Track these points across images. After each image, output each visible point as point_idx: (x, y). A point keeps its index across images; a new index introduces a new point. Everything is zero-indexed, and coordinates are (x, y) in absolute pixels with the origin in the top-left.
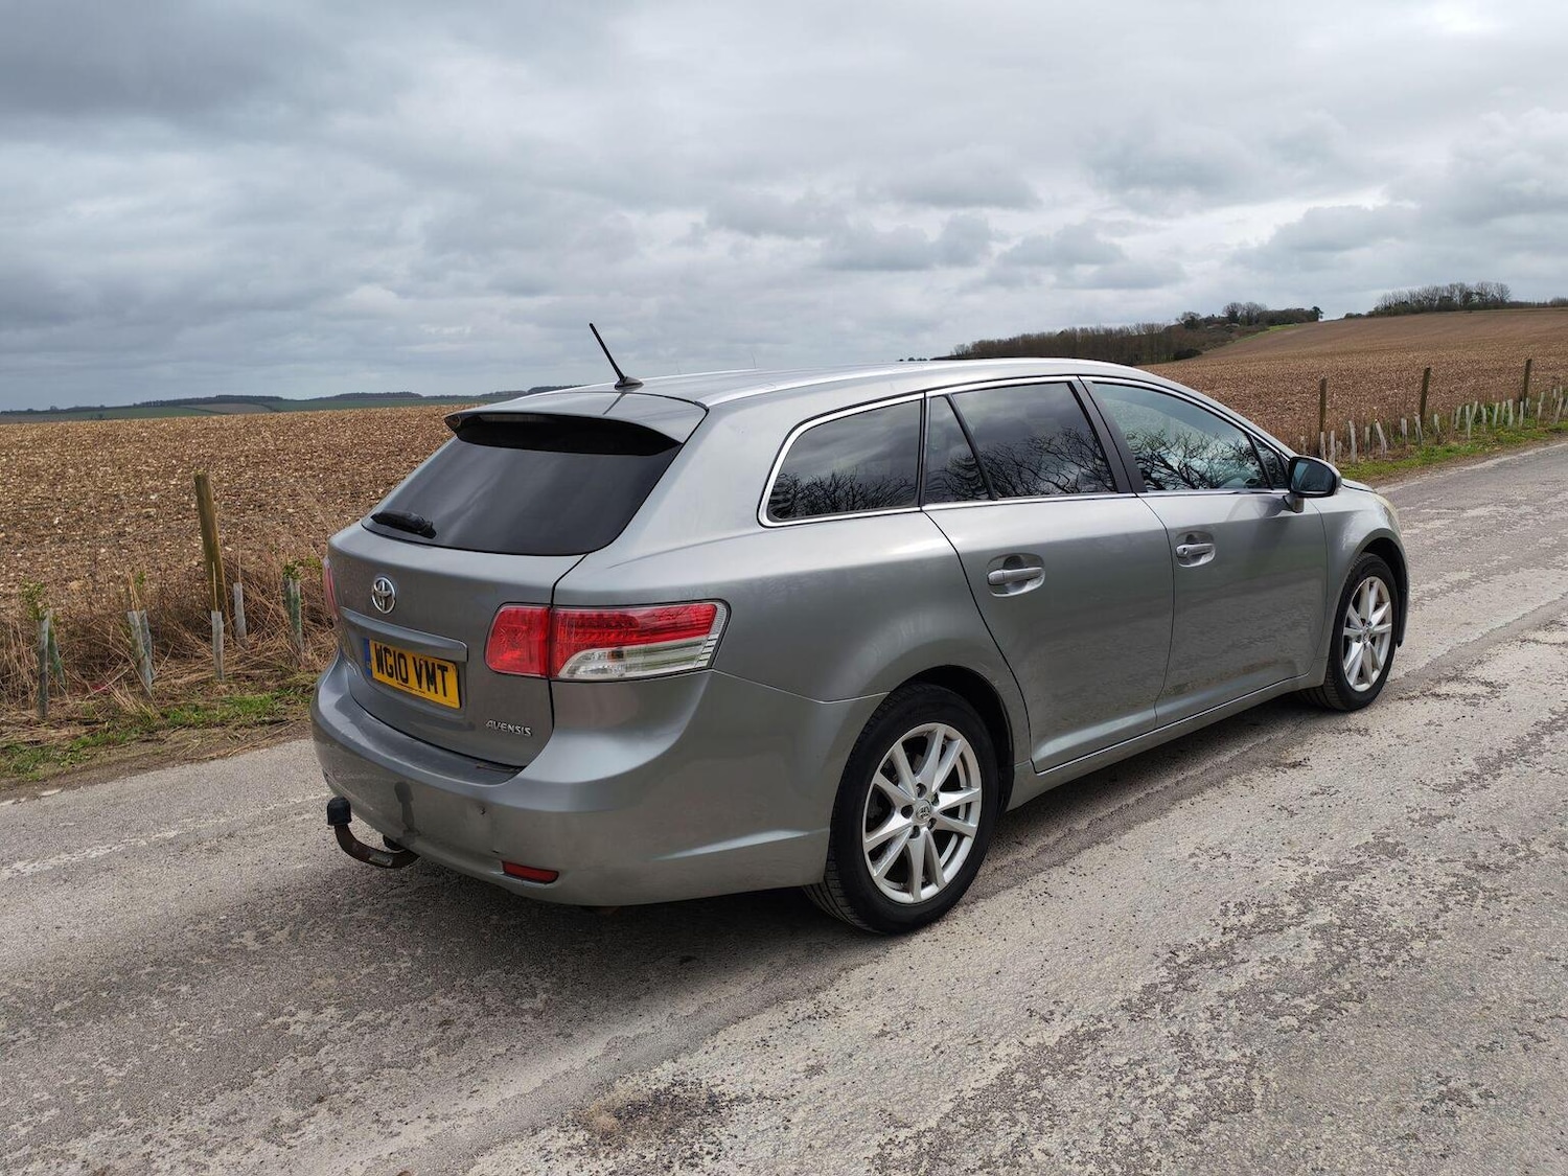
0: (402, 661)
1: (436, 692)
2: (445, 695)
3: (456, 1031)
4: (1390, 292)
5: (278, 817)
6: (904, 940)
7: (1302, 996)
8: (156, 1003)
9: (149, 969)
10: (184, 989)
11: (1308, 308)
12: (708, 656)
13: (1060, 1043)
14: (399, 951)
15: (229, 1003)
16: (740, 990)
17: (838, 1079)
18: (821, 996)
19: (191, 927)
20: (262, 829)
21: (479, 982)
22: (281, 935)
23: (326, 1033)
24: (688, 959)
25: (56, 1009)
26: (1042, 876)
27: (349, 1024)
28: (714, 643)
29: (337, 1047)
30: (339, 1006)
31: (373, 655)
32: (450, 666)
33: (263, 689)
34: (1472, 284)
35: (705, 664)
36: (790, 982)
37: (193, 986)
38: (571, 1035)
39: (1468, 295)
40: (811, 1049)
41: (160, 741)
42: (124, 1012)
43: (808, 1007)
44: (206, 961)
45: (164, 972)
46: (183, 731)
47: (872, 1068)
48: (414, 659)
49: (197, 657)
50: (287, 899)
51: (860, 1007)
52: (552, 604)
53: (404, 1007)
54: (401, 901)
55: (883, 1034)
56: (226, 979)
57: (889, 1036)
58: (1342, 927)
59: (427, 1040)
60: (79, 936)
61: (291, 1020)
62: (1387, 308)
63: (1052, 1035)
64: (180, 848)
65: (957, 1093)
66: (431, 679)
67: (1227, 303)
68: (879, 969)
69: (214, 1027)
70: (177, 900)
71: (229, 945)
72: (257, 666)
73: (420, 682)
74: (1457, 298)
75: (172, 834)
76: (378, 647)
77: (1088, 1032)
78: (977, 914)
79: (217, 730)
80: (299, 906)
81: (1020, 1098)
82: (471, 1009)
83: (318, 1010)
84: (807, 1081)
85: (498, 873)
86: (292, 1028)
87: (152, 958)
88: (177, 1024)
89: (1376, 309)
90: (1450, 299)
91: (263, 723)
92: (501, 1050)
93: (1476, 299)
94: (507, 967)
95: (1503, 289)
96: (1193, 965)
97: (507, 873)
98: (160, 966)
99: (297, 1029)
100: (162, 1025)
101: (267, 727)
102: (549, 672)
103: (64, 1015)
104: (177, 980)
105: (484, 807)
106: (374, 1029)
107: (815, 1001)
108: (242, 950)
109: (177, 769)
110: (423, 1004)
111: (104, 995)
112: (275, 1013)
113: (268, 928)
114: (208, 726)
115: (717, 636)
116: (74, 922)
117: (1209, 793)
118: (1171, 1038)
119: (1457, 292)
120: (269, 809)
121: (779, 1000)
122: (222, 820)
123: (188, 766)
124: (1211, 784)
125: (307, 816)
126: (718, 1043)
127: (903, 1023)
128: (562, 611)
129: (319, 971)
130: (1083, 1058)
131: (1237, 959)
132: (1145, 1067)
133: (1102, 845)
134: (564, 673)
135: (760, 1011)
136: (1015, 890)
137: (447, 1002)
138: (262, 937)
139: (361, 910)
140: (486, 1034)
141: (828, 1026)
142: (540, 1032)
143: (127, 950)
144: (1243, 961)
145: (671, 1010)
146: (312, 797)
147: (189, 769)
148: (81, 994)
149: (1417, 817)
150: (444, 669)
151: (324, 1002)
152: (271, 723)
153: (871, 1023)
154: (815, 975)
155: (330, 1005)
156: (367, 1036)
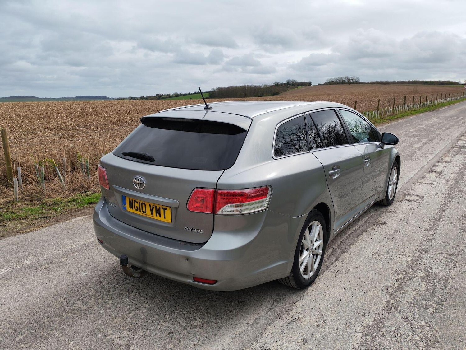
0: (144, 206)
1: (160, 217)
2: (165, 218)
3: (175, 336)
4: (329, 78)
5: (66, 255)
6: (306, 290)
7: (430, 301)
8: (57, 333)
9: (47, 320)
10: (65, 327)
11: (308, 82)
12: (266, 205)
13: (373, 324)
14: (140, 306)
15: (86, 332)
16: (264, 312)
17: (313, 344)
18: (291, 313)
19: (55, 301)
20: (62, 260)
21: (174, 316)
22: (91, 302)
23: (128, 341)
24: (240, 302)
25: (17, 339)
26: (334, 265)
27: (136, 337)
28: (268, 200)
29: (136, 347)
30: (129, 330)
31: (127, 202)
32: (168, 208)
33: (34, 205)
34: (350, 77)
35: (265, 208)
36: (278, 309)
37: (68, 326)
38: (217, 335)
39: (349, 80)
40: (299, 333)
41: (5, 226)
42: (45, 339)
43: (289, 318)
44: (68, 315)
45: (53, 320)
46: (11, 221)
47: (322, 339)
48: (150, 205)
49: (4, 193)
50: (87, 287)
51: (306, 316)
52: (216, 188)
53: (153, 328)
54: (130, 285)
55: (318, 326)
56: (80, 322)
57: (321, 326)
58: (428, 277)
59: (167, 341)
60: (12, 307)
61: (113, 337)
62: (328, 82)
63: (369, 320)
64: (35, 268)
65: (353, 346)
66: (158, 212)
67: (287, 79)
68: (304, 301)
69: (85, 342)
70: (44, 290)
71: (73, 308)
72: (27, 196)
73: (152, 214)
74: (346, 81)
75: (28, 263)
76: (131, 200)
77: (379, 319)
78: (322, 279)
79: (24, 221)
80: (92, 290)
81: (372, 345)
82: (177, 327)
83: (121, 332)
84: (304, 345)
85: (191, 281)
86: (115, 340)
87: (46, 315)
88: (70, 342)
89: (326, 83)
90: (345, 81)
91: (41, 218)
92: (196, 342)
93: (351, 81)
94: (181, 309)
95: (358, 78)
96: (395, 293)
97: (195, 281)
98: (50, 318)
99: (117, 341)
100: (64, 343)
101: (43, 219)
102: (214, 212)
103: (21, 341)
104: (60, 323)
105: (188, 259)
106: (146, 338)
107: (291, 315)
108: (79, 309)
109: (16, 236)
110: (159, 327)
111: (34, 332)
112: (106, 335)
113: (85, 299)
114: (20, 219)
115: (269, 198)
116: (7, 302)
117: (365, 234)
118: (403, 319)
119: (346, 79)
120: (61, 251)
121: (278, 316)
122: (45, 257)
123: (20, 235)
124: (364, 231)
125: (77, 254)
126: (268, 333)
127: (322, 321)
128: (220, 191)
129: (113, 315)
130: (383, 329)
131: (406, 290)
132: (402, 330)
133: (345, 253)
134: (219, 212)
135: (274, 321)
136: (329, 270)
137: (166, 325)
138: (84, 303)
139: (117, 290)
140: (186, 336)
141: (299, 324)
142: (205, 334)
143: (34, 312)
144: (408, 291)
145: (245, 322)
146: (75, 246)
147: (21, 237)
148: (24, 333)
149: (425, 239)
150: (165, 209)
151: (122, 329)
152: (44, 217)
153: (312, 321)
154: (285, 305)
155: (125, 329)
156: (145, 341)
